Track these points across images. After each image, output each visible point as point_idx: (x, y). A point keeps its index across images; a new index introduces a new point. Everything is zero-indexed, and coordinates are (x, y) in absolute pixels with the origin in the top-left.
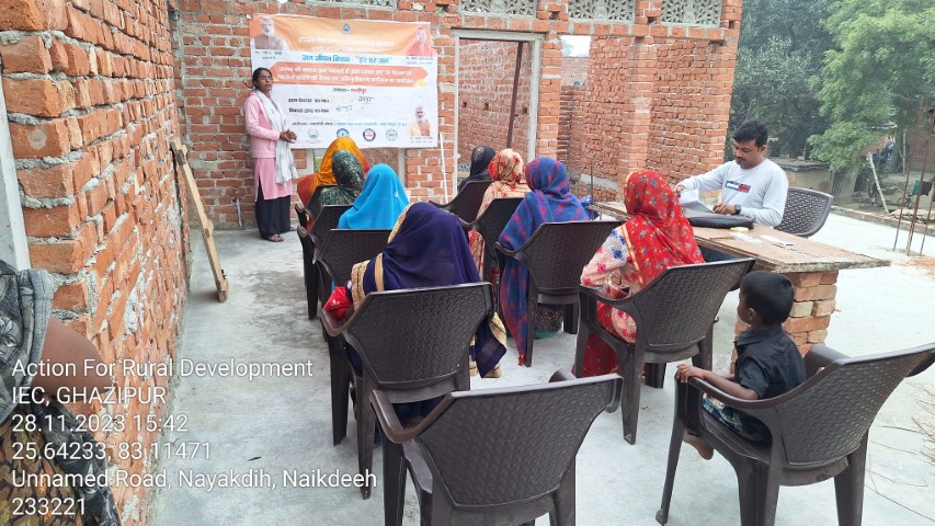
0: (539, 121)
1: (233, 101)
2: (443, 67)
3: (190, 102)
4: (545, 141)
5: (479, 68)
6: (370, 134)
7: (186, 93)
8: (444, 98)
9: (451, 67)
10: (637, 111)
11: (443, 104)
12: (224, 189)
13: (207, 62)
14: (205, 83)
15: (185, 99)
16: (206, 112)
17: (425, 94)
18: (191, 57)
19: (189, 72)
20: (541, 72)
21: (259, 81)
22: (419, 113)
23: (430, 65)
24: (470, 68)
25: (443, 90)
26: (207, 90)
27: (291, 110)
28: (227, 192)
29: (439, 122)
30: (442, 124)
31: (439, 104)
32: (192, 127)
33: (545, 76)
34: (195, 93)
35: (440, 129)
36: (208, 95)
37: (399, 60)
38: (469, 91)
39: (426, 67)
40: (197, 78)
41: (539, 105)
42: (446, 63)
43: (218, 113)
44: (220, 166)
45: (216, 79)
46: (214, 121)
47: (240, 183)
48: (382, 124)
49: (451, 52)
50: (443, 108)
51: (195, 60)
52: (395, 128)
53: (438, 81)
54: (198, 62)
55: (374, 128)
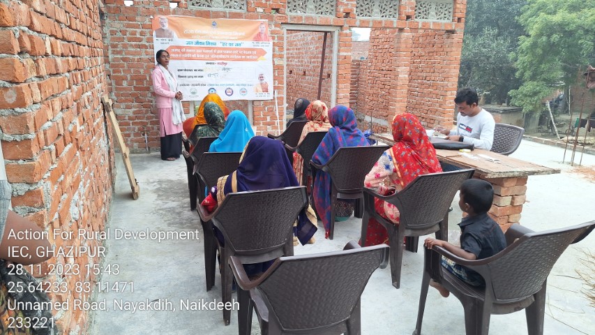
0: (338, 83)
1: (142, 71)
2: (277, 48)
3: (114, 72)
4: (341, 95)
5: (299, 49)
6: (229, 92)
7: (112, 66)
8: (277, 68)
9: (281, 48)
10: (400, 76)
11: (276, 72)
12: (137, 128)
13: (125, 46)
14: (124, 59)
15: (111, 70)
16: (124, 78)
17: (265, 65)
18: (115, 43)
19: (114, 52)
20: (339, 51)
21: (162, 58)
22: (261, 78)
23: (268, 47)
24: (293, 49)
25: (276, 63)
26: (125, 64)
27: (179, 76)
28: (139, 129)
29: (274, 83)
30: (276, 85)
31: (274, 72)
32: (116, 88)
33: (342, 54)
34: (118, 66)
35: (275, 88)
36: (126, 68)
37: (248, 44)
38: (293, 63)
39: (264, 48)
40: (119, 56)
41: (338, 72)
42: (278, 45)
43: (132, 79)
44: (134, 113)
45: (131, 57)
46: (130, 84)
47: (147, 123)
48: (238, 85)
49: (281, 38)
50: (277, 75)
51: (117, 45)
52: (245, 87)
53: (273, 58)
54: (119, 46)
55: (232, 87)
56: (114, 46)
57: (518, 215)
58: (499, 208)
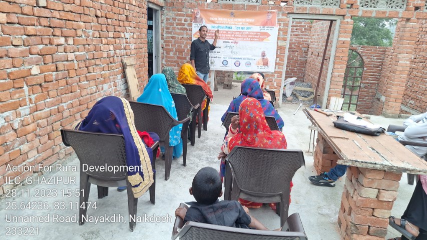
0: (334, 63)
1: (183, 46)
2: (281, 33)
3: (166, 45)
4: (336, 74)
6: (237, 64)
7: (165, 42)
9: (286, 33)
10: (401, 62)
11: (279, 51)
13: (174, 29)
14: (173, 38)
16: (171, 50)
19: (167, 33)
20: (338, 37)
22: (263, 55)
25: (279, 44)
26: (173, 40)
30: (277, 61)
32: (166, 56)
33: (341, 39)
34: (168, 42)
35: (276, 64)
36: (173, 43)
37: (256, 29)
38: (314, 46)
39: (269, 32)
40: (170, 35)
41: (335, 55)
42: (283, 31)
43: (176, 51)
45: (177, 36)
46: (175, 54)
48: (244, 59)
49: (286, 25)
50: (279, 53)
51: (169, 27)
52: (250, 61)
53: (278, 40)
54: (171, 28)
55: (240, 60)
57: (386, 211)
58: (359, 198)
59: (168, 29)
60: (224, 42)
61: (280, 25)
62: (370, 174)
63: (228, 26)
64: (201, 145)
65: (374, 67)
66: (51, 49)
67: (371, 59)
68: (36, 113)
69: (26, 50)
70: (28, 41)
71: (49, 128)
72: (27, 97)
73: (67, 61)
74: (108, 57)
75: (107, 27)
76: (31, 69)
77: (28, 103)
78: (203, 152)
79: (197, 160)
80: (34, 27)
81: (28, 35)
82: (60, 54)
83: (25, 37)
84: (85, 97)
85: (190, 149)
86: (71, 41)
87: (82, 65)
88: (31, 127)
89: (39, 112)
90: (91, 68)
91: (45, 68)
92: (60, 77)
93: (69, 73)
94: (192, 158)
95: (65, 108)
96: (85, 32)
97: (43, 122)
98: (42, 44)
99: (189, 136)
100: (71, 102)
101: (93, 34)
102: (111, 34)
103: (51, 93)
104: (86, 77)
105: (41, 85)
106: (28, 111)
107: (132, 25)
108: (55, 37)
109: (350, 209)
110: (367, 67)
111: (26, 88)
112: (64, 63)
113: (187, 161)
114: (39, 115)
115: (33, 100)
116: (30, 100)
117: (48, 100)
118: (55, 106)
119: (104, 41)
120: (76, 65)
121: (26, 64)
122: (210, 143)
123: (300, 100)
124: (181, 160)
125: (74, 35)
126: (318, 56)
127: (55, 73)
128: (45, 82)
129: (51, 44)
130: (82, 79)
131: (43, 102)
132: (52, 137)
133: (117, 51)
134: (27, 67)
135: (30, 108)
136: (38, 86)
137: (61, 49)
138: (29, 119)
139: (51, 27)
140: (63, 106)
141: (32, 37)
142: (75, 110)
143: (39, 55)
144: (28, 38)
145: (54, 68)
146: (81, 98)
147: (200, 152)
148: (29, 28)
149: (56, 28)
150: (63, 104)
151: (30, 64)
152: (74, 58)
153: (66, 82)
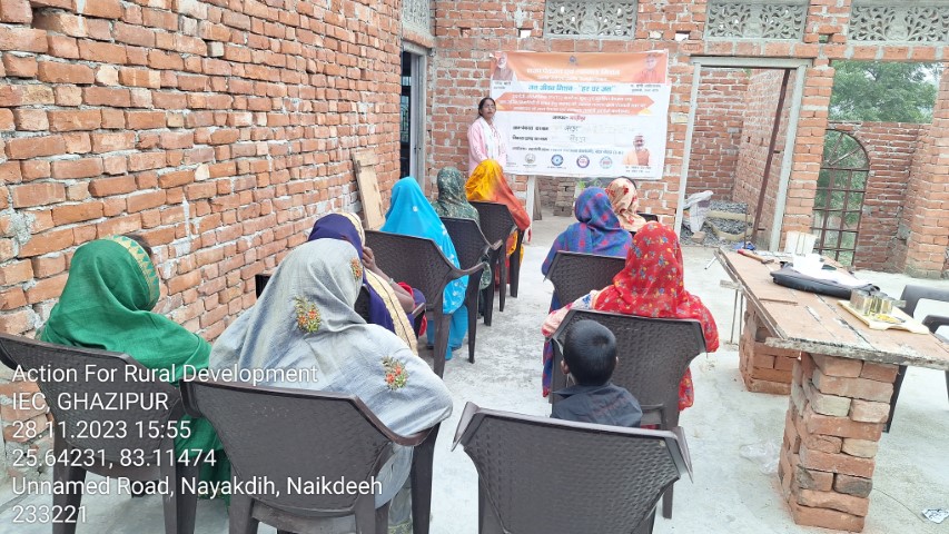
0: (794, 160)
2: (677, 96)
3: (436, 127)
6: (583, 162)
7: (435, 119)
8: (675, 130)
9: (686, 96)
11: (672, 135)
13: (453, 92)
14: (450, 110)
15: (433, 124)
16: (447, 136)
17: (653, 125)
18: (442, 88)
19: (440, 101)
20: (802, 103)
22: (639, 142)
23: (661, 94)
25: (673, 120)
26: (451, 116)
27: (514, 137)
29: (666, 154)
30: (669, 156)
31: (668, 135)
32: (436, 148)
33: (808, 107)
34: (442, 118)
35: (667, 161)
36: (451, 122)
38: (753, 124)
39: (651, 95)
40: (445, 106)
41: (795, 140)
42: (681, 92)
43: (456, 138)
45: (459, 107)
48: (598, 152)
49: (688, 80)
50: (672, 140)
51: (444, 90)
52: (611, 156)
53: (669, 111)
54: (446, 92)
55: (588, 155)
56: (441, 92)
57: (868, 443)
58: (814, 416)
59: (440, 92)
60: (555, 118)
61: (673, 81)
62: (833, 368)
63: (564, 84)
64: (504, 325)
65: (891, 168)
66: (227, 134)
67: (886, 150)
68: (200, 251)
69: (188, 136)
70: (192, 119)
71: (221, 281)
72: (187, 222)
73: (255, 156)
74: (328, 149)
75: (326, 92)
76: (195, 170)
77: (188, 232)
78: (509, 339)
79: (496, 353)
80: (202, 94)
81: (192, 109)
82: (244, 144)
83: (188, 111)
84: (284, 226)
85: (482, 333)
86: (262, 119)
87: (281, 164)
88: (190, 278)
89: (205, 250)
90: (296, 171)
91: (217, 168)
92: (242, 186)
93: (257, 178)
94: (486, 349)
95: (249, 244)
96: (287, 102)
97: (211, 269)
98: (215, 124)
99: (481, 306)
100: (260, 233)
101: (302, 106)
102: (333, 106)
103: (227, 216)
104: (287, 187)
105: (209, 200)
106: (187, 247)
107: (372, 87)
108: (237, 112)
109: (799, 440)
110: (875, 168)
111: (185, 204)
112: (251, 159)
113: (476, 353)
114: (206, 256)
115: (197, 227)
116: (192, 226)
117: (221, 229)
118: (232, 239)
119: (321, 118)
120: (271, 164)
121: (188, 162)
122: (523, 321)
123: (722, 238)
124: (464, 352)
125: (269, 108)
126: (761, 144)
127: (234, 178)
128: (218, 194)
129: (228, 124)
130: (280, 191)
131: (212, 231)
132: (226, 299)
133: (345, 139)
134: (188, 166)
135: (192, 241)
136: (206, 202)
137: (246, 134)
138: (189, 261)
139: (229, 94)
140: (245, 241)
141: (199, 112)
142: (265, 249)
143: (209, 144)
144: (193, 113)
145: (232, 169)
146: (278, 228)
147: (502, 338)
148: (196, 95)
149: (238, 94)
150: (246, 237)
151: (194, 161)
152: (267, 152)
153: (253, 196)
